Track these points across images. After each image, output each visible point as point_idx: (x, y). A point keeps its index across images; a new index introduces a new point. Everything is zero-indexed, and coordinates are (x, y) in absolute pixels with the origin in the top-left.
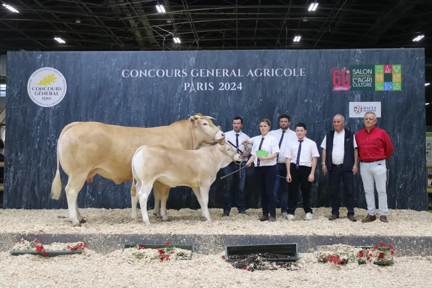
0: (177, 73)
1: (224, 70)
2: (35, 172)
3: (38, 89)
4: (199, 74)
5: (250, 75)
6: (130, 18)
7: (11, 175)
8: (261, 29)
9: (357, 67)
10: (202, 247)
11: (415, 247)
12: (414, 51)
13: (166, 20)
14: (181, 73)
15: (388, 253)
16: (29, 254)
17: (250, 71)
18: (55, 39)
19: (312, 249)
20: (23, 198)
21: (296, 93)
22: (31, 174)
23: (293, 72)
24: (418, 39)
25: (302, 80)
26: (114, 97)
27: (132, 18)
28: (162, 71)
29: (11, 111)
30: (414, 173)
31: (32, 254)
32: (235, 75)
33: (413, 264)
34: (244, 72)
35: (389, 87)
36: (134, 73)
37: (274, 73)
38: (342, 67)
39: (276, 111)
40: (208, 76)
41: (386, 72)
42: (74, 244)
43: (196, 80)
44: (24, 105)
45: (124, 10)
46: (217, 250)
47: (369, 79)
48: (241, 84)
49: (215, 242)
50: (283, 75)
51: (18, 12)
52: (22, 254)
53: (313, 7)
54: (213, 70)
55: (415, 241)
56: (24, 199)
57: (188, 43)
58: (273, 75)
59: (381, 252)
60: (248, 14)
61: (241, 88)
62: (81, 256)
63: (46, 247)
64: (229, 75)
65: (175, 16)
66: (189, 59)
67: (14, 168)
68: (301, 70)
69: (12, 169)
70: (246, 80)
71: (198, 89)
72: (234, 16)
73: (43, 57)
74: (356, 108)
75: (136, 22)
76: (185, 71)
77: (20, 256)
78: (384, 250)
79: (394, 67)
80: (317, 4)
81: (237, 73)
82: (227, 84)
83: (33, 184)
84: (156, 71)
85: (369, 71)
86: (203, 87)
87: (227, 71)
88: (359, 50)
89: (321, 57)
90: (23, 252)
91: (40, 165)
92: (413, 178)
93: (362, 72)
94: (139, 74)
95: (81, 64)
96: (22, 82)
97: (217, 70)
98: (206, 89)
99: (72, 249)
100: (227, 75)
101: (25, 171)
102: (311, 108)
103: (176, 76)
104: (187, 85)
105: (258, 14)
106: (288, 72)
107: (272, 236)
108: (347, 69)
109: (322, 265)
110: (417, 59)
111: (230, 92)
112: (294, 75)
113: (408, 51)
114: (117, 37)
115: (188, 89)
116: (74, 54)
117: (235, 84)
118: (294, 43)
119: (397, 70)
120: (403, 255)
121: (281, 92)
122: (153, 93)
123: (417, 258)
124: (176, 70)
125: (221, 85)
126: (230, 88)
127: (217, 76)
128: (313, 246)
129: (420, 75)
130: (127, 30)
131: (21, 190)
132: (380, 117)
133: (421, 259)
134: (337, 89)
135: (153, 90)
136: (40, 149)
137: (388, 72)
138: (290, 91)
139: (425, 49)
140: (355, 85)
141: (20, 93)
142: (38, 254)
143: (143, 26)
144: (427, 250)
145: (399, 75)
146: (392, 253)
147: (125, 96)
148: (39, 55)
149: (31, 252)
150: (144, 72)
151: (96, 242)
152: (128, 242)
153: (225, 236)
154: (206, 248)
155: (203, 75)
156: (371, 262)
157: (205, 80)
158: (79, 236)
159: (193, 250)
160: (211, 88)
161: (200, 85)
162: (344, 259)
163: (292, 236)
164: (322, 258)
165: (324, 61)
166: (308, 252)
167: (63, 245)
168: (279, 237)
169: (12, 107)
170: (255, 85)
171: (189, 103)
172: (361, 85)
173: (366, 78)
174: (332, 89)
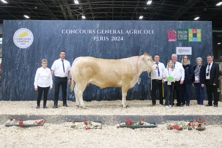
0: (90, 32)
1: (114, 30)
2: (16, 82)
3: (19, 39)
5: (127, 33)
6: (61, 6)
7: (4, 83)
8: (124, 13)
9: (180, 30)
10: (106, 122)
11: (215, 120)
12: (207, 22)
13: (79, 8)
14: (92, 32)
15: (203, 124)
17: (127, 31)
19: (164, 122)
21: (150, 42)
22: (14, 83)
23: (148, 32)
24: (197, 19)
25: (153, 36)
26: (58, 43)
27: (62, 6)
28: (82, 31)
29: (4, 50)
31: (16, 126)
32: (120, 33)
33: (214, 129)
34: (124, 31)
35: (195, 40)
36: (68, 31)
37: (139, 32)
38: (172, 29)
39: (140, 51)
40: (106, 33)
41: (194, 32)
42: (39, 121)
43: (100, 35)
44: (12, 47)
45: (58, 3)
46: (114, 123)
47: (186, 36)
48: (122, 37)
49: (114, 119)
50: (144, 33)
51: (7, 3)
54: (108, 30)
55: (215, 117)
56: (11, 95)
58: (138, 33)
60: (118, 5)
61: (122, 39)
62: (43, 127)
63: (24, 122)
64: (117, 33)
65: (83, 6)
66: (96, 24)
67: (6, 80)
68: (152, 31)
69: (5, 80)
70: (125, 35)
71: (101, 40)
73: (22, 23)
74: (180, 50)
75: (64, 8)
76: (94, 31)
77: (10, 127)
78: (201, 122)
80: (151, 1)
81: (120, 32)
82: (116, 37)
83: (16, 88)
84: (79, 30)
85: (186, 32)
86: (103, 39)
87: (116, 31)
88: (181, 21)
89: (162, 25)
90: (12, 125)
91: (19, 78)
93: (182, 32)
94: (71, 32)
95: (41, 27)
96: (11, 36)
97: (110, 30)
98: (105, 40)
99: (38, 123)
100: (116, 33)
101: (11, 81)
102: (157, 50)
103: (89, 33)
104: (95, 38)
105: (123, 5)
106: (146, 32)
107: (143, 116)
108: (175, 31)
110: (208, 26)
111: (117, 41)
112: (149, 33)
113: (204, 22)
115: (96, 40)
116: (37, 22)
117: (119, 38)
119: (199, 31)
120: (209, 124)
121: (143, 42)
122: (77, 42)
123: (216, 126)
124: (89, 30)
125: (112, 38)
126: (117, 40)
127: (110, 33)
128: (164, 121)
129: (210, 34)
130: (60, 12)
131: (9, 91)
132: (191, 54)
133: (218, 126)
134: (170, 40)
135: (78, 40)
136: (19, 70)
137: (195, 32)
138: (147, 41)
139: (212, 22)
140: (179, 39)
141: (9, 41)
142: (20, 126)
143: (67, 10)
144: (221, 122)
145: (200, 34)
146: (205, 124)
147: (63, 43)
148: (19, 22)
150: (73, 31)
151: (51, 119)
152: (68, 119)
153: (119, 116)
154: (109, 122)
155: (103, 32)
156: (194, 129)
157: (105, 35)
158: (41, 116)
159: (102, 123)
160: (107, 39)
161: (102, 38)
162: (181, 127)
163: (153, 116)
164: (169, 127)
165: (164, 27)
166: (162, 124)
167: (33, 121)
168: (147, 116)
169: (5, 48)
170: (130, 38)
171: (96, 47)
172: (182, 39)
173: (184, 35)
174: (168, 40)
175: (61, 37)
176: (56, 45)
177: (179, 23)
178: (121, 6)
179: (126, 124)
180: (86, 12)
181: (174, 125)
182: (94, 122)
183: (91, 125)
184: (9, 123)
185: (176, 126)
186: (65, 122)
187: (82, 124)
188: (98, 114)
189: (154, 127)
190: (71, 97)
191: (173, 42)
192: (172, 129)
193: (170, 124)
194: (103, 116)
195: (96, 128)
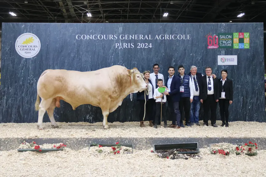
0: (111, 37)
1: (140, 35)
2: (20, 99)
3: (22, 46)
4: (125, 38)
5: (157, 39)
7: (5, 101)
8: (143, 9)
9: (222, 34)
10: (138, 146)
12: (257, 24)
13: (83, 2)
14: (114, 37)
15: (253, 148)
16: (30, 151)
17: (157, 36)
18: (10, 13)
19: (206, 146)
21: (185, 50)
22: (17, 101)
23: (183, 37)
24: (241, 15)
25: (189, 42)
26: (71, 52)
28: (101, 36)
29: (4, 61)
30: (257, 99)
32: (147, 39)
34: (153, 36)
35: (242, 46)
36: (84, 37)
37: (172, 37)
38: (213, 34)
39: (173, 61)
40: (130, 39)
41: (240, 37)
42: (58, 145)
43: (123, 41)
44: (13, 57)
46: (147, 147)
47: (230, 41)
48: (151, 44)
49: (146, 142)
50: (177, 38)
52: (25, 151)
54: (133, 35)
56: (13, 116)
57: (96, 17)
58: (171, 39)
59: (249, 147)
61: (151, 47)
62: (63, 152)
63: (41, 147)
66: (118, 29)
67: (7, 97)
68: (188, 35)
69: (5, 97)
70: (154, 41)
71: (124, 47)
73: (26, 26)
74: (222, 59)
75: (64, 3)
76: (116, 36)
77: (24, 152)
78: (251, 146)
79: (245, 34)
81: (148, 37)
82: (142, 44)
83: (19, 107)
84: (98, 36)
85: (230, 37)
86: (128, 46)
87: (142, 36)
88: (224, 23)
89: (200, 28)
91: (23, 95)
92: (257, 102)
93: (225, 37)
94: (87, 37)
95: (50, 31)
96: (12, 42)
97: (136, 35)
98: (129, 47)
99: (57, 148)
100: (143, 38)
101: (14, 98)
102: (194, 59)
103: (110, 39)
104: (117, 45)
106: (180, 37)
107: (181, 138)
108: (216, 35)
109: (214, 156)
110: (259, 29)
111: (144, 49)
112: (184, 39)
113: (253, 24)
114: (51, 13)
115: (118, 47)
116: (45, 25)
117: (147, 44)
118: (164, 17)
119: (247, 36)
120: (262, 149)
121: (176, 49)
124: (110, 35)
125: (139, 44)
126: (144, 47)
127: (136, 39)
128: (206, 144)
129: (261, 39)
131: (11, 111)
132: (237, 64)
134: (210, 47)
135: (95, 48)
136: (23, 85)
137: (241, 37)
138: (181, 48)
140: (221, 45)
141: (10, 49)
142: (35, 151)
143: (68, 6)
145: (248, 39)
146: (256, 148)
147: (78, 51)
148: (23, 25)
149: (31, 149)
150: (90, 36)
153: (152, 139)
154: (140, 146)
155: (127, 38)
156: (244, 153)
157: (129, 41)
158: (60, 139)
159: (133, 147)
160: (132, 47)
161: (125, 45)
162: (228, 152)
163: (193, 138)
164: (213, 151)
165: (202, 30)
166: (203, 148)
167: (50, 145)
168: (185, 139)
169: (5, 58)
170: (160, 45)
171: (118, 56)
172: (225, 45)
173: (228, 40)
174: (207, 47)
175: (74, 44)
176: (69, 54)
177: (222, 25)
180: (93, 8)
181: (218, 150)
184: (22, 148)
190: (88, 118)
191: (214, 49)
194: (134, 138)
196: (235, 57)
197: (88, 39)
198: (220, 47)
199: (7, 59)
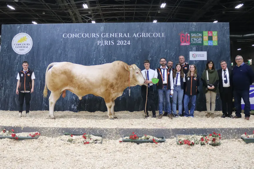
0: (93, 35)
1: (120, 34)
3: (17, 44)
4: (106, 36)
5: (134, 37)
6: (70, 11)
7: (3, 91)
9: (193, 33)
10: (108, 136)
11: (232, 134)
12: (223, 24)
13: (88, 12)
14: (96, 36)
15: (217, 138)
16: (8, 138)
17: (135, 34)
18: (33, 22)
19: (173, 137)
20: (9, 104)
21: (160, 47)
22: (13, 92)
23: (158, 35)
25: (163, 39)
26: (59, 49)
28: (85, 34)
29: (3, 57)
31: (10, 138)
32: (126, 37)
33: (231, 144)
34: (131, 34)
35: (211, 43)
38: (185, 32)
39: (149, 56)
40: (111, 37)
42: (33, 133)
43: (104, 39)
44: (10, 53)
45: (67, 7)
46: (117, 137)
48: (129, 41)
49: (116, 133)
50: (153, 36)
51: (14, 9)
52: (4, 138)
53: (163, 6)
54: (114, 34)
55: (232, 131)
58: (147, 36)
59: (214, 138)
60: (130, 9)
61: (129, 44)
62: (38, 140)
63: (17, 135)
64: (123, 36)
65: (93, 10)
66: (100, 28)
67: (4, 88)
68: (163, 33)
70: (132, 39)
71: (105, 44)
72: (123, 10)
73: (21, 27)
74: (194, 55)
75: (73, 13)
76: (97, 34)
78: (215, 136)
80: (165, 4)
81: (127, 35)
82: (122, 41)
83: (14, 97)
84: (82, 34)
85: (200, 35)
86: (108, 43)
87: (122, 34)
88: (195, 23)
89: (173, 27)
90: (5, 137)
93: (196, 35)
94: (73, 36)
95: (40, 31)
96: (9, 41)
97: (116, 34)
98: (110, 44)
99: (32, 136)
100: (122, 37)
101: (10, 89)
102: (168, 55)
103: (93, 37)
104: (99, 42)
105: (135, 9)
106: (156, 35)
107: (149, 129)
108: (188, 33)
109: (179, 147)
110: (226, 28)
111: (123, 46)
112: (159, 36)
113: (220, 24)
115: (100, 44)
117: (126, 42)
118: (153, 24)
119: (215, 34)
120: (225, 139)
121: (152, 46)
122: (80, 46)
123: (233, 140)
124: (93, 34)
125: (118, 42)
126: (123, 44)
127: (116, 37)
128: (173, 135)
130: (68, 17)
131: (8, 100)
132: (206, 60)
133: (235, 141)
134: (183, 44)
135: (80, 45)
137: (210, 35)
138: (157, 45)
139: (229, 23)
140: (193, 42)
141: (8, 47)
142: (13, 138)
143: (76, 15)
144: (238, 136)
145: (216, 37)
146: (220, 138)
147: (64, 48)
148: (18, 26)
150: (75, 35)
151: (46, 132)
152: (64, 132)
153: (122, 129)
154: (110, 136)
155: (108, 36)
156: (208, 144)
157: (109, 39)
158: (36, 128)
159: (103, 137)
160: (112, 44)
161: (106, 42)
162: (192, 143)
163: (161, 129)
164: (179, 142)
165: (176, 29)
166: (171, 138)
167: (27, 133)
168: (153, 129)
170: (137, 42)
171: (100, 52)
172: (196, 42)
173: (199, 38)
174: (180, 44)
175: (61, 42)
176: (57, 51)
177: (193, 24)
178: (134, 10)
179: (130, 138)
180: (96, 16)
181: (184, 140)
182: (94, 136)
183: (91, 139)
184: (2, 135)
185: (187, 141)
186: (61, 135)
187: (80, 138)
188: (98, 127)
189: (161, 142)
190: (73, 107)
191: (186, 46)
192: (183, 144)
193: (180, 139)
194: (104, 129)
195: (96, 143)
196: (205, 53)
197: (73, 37)
198: (191, 44)
199: (5, 55)
